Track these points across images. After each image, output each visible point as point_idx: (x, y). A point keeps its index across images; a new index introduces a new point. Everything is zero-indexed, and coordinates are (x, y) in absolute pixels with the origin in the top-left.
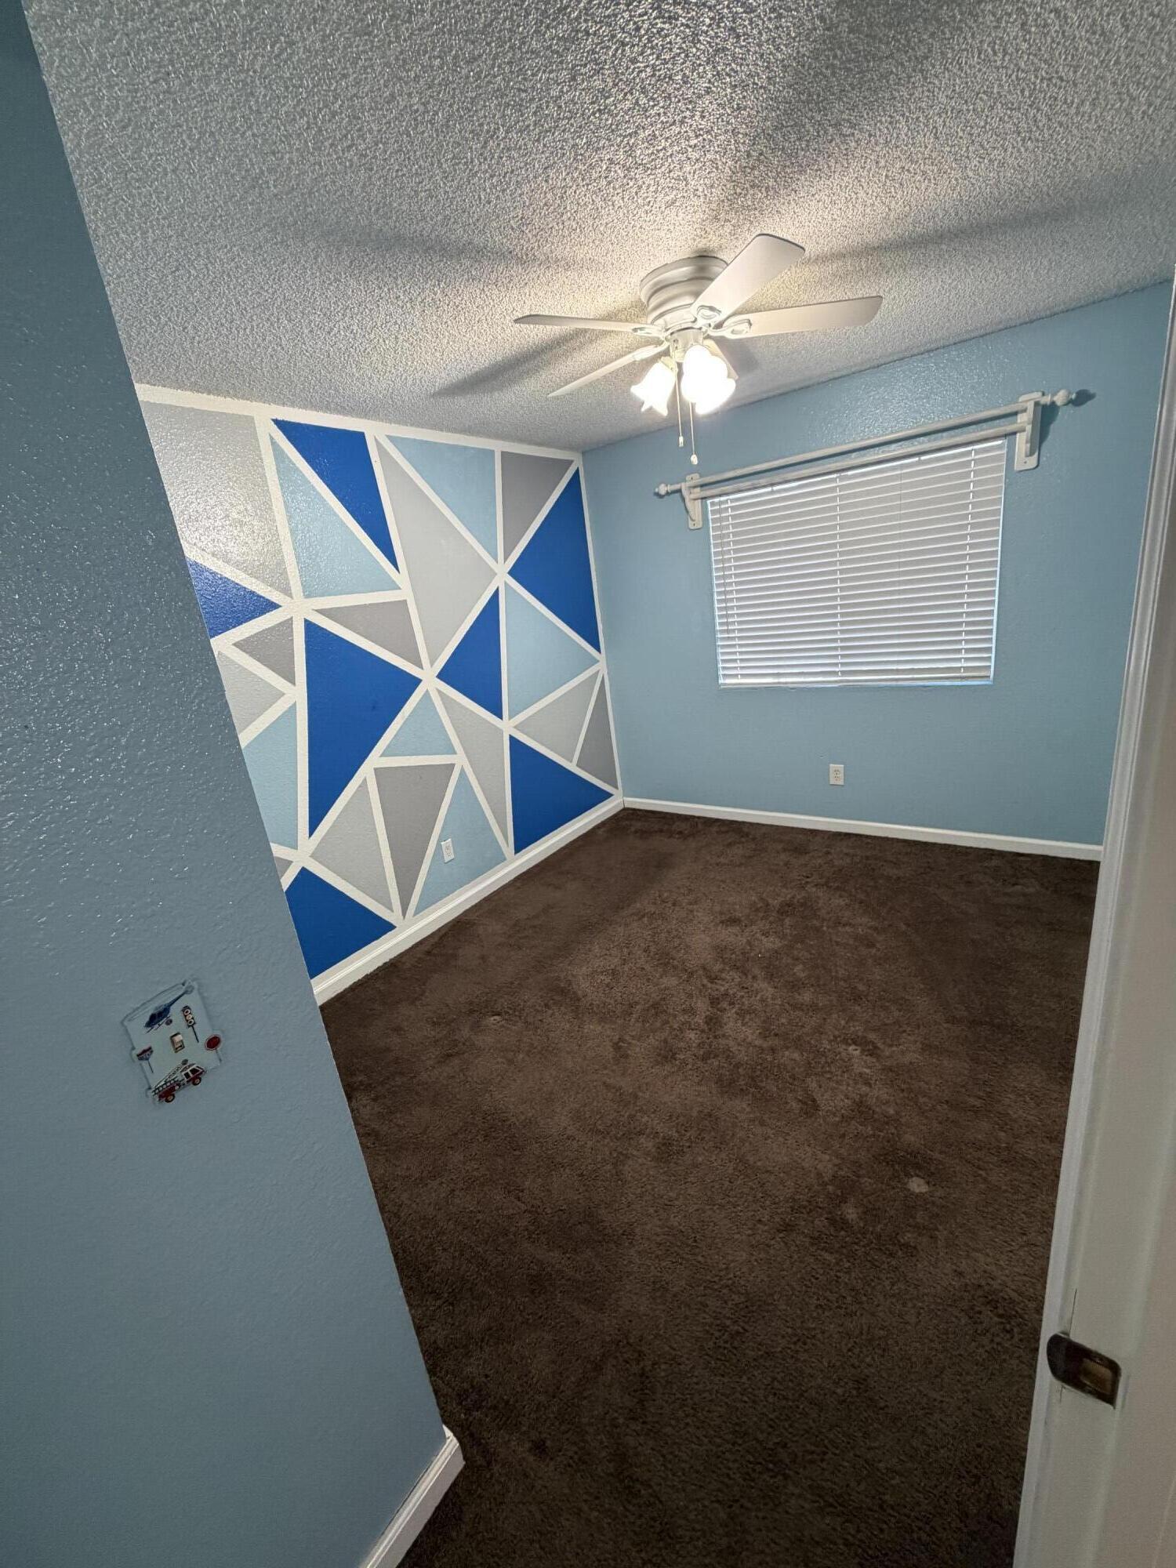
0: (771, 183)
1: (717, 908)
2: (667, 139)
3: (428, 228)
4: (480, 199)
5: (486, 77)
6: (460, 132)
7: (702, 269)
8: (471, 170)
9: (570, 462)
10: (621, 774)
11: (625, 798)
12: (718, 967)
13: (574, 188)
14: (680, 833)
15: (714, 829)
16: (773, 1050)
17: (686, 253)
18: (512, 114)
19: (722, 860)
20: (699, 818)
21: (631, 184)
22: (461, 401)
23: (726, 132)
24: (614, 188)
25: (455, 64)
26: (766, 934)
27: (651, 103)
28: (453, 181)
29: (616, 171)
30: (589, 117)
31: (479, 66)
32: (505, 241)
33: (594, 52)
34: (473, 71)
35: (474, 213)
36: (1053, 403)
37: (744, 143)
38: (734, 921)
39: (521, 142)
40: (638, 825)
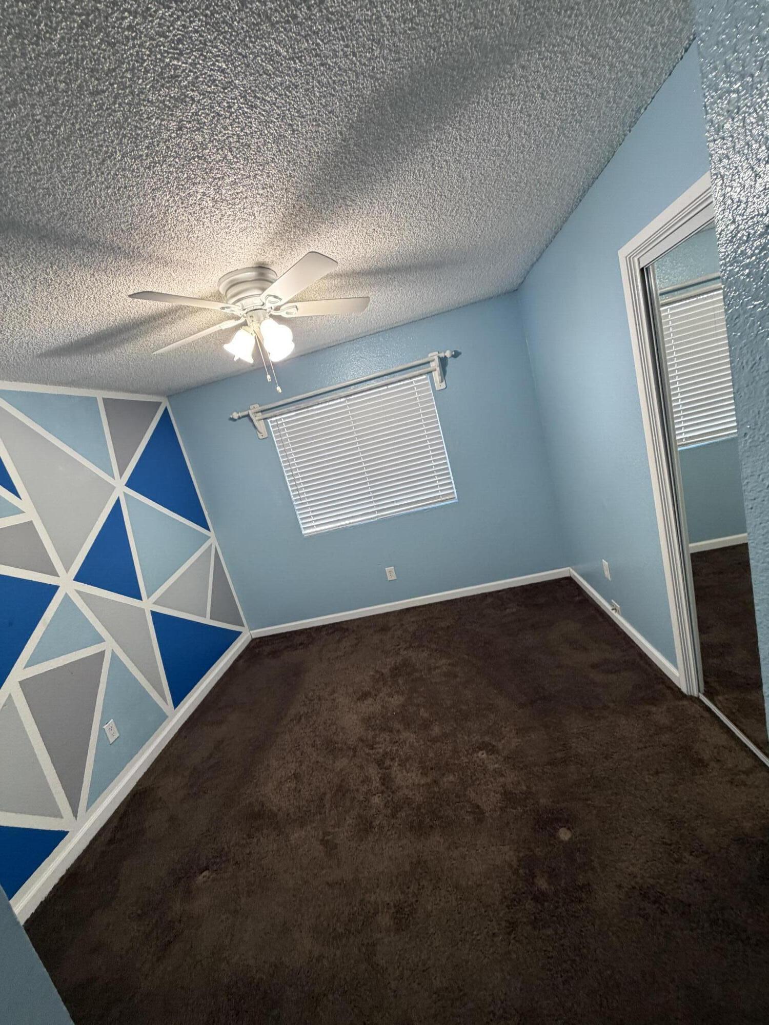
0: (306, 226)
1: (351, 690)
2: (243, 186)
3: (45, 220)
4: (96, 203)
5: (107, 109)
6: (81, 147)
7: (262, 274)
8: (88, 179)
9: (159, 404)
10: (244, 614)
11: (252, 632)
12: (371, 734)
13: (175, 208)
14: (301, 644)
15: (324, 633)
16: (435, 782)
17: (251, 264)
18: (128, 144)
19: (339, 654)
20: (310, 629)
21: (217, 212)
22: (67, 361)
23: (282, 189)
24: (205, 213)
25: (79, 92)
26: (391, 695)
27: (235, 160)
28: (71, 185)
29: (207, 202)
30: (190, 160)
31: (101, 99)
32: (115, 239)
33: (197, 114)
34: (96, 102)
35: (89, 214)
36: (445, 357)
37: (292, 199)
38: (365, 696)
39: (134, 166)
40: (267, 649)
